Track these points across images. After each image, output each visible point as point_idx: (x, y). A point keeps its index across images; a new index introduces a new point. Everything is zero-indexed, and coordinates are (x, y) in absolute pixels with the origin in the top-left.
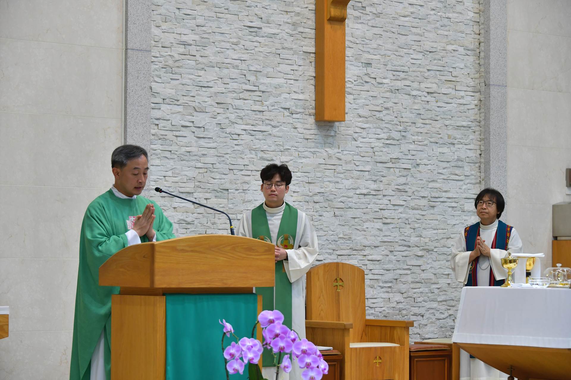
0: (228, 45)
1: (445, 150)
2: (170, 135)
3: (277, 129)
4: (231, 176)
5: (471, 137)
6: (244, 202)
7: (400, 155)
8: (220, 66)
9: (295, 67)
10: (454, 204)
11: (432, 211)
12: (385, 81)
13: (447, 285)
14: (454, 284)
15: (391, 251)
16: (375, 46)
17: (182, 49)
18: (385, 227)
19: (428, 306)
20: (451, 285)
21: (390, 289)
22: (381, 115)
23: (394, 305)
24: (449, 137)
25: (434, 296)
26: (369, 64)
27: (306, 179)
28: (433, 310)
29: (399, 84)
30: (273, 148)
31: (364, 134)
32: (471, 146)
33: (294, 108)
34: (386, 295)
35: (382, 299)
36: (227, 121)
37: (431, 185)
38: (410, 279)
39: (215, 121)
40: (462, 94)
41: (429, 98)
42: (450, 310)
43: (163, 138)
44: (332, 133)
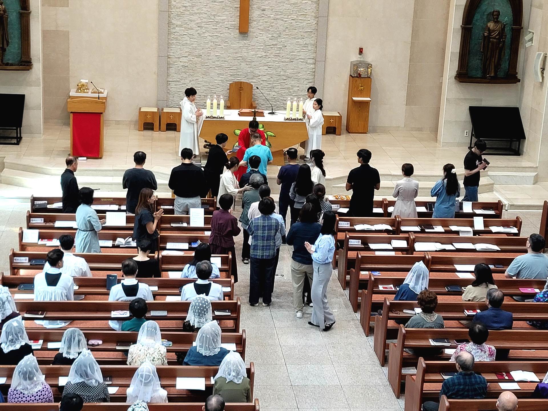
0: (203, 6)
1: (299, 40)
2: (179, 37)
3: (222, 35)
4: (203, 51)
5: (312, 35)
6: (208, 59)
7: (277, 43)
8: (199, 14)
9: (231, 13)
10: (302, 61)
11: (291, 63)
12: (271, 16)
15: (272, 77)
16: (267, 3)
17: (184, 9)
18: (269, 69)
22: (269, 28)
23: (272, 96)
24: (301, 36)
26: (265, 10)
27: (235, 52)
29: (278, 17)
30: (221, 41)
31: (261, 35)
32: (313, 39)
33: (230, 27)
36: (202, 32)
37: (291, 54)
38: (280, 87)
39: (197, 32)
40: (309, 19)
41: (292, 21)
43: (177, 39)
44: (247, 36)
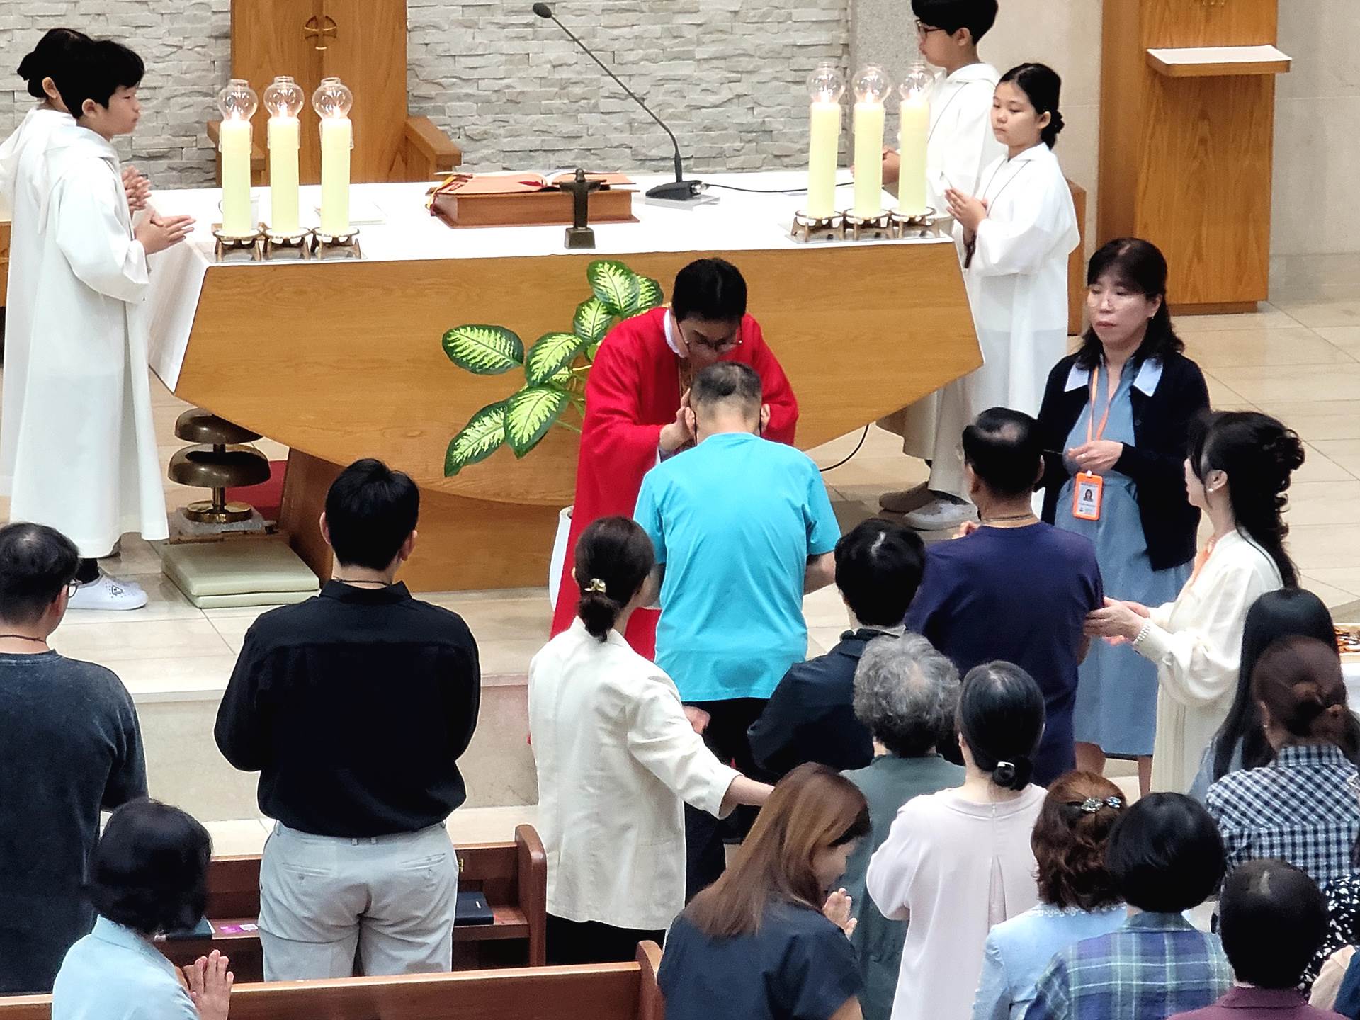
13: (729, 14)
14: (752, 13)
19: (661, 74)
20: (742, 14)
21: (530, 30)
25: (683, 47)
28: (680, 82)
34: (518, 47)
35: (504, 58)
42: (739, 81)
